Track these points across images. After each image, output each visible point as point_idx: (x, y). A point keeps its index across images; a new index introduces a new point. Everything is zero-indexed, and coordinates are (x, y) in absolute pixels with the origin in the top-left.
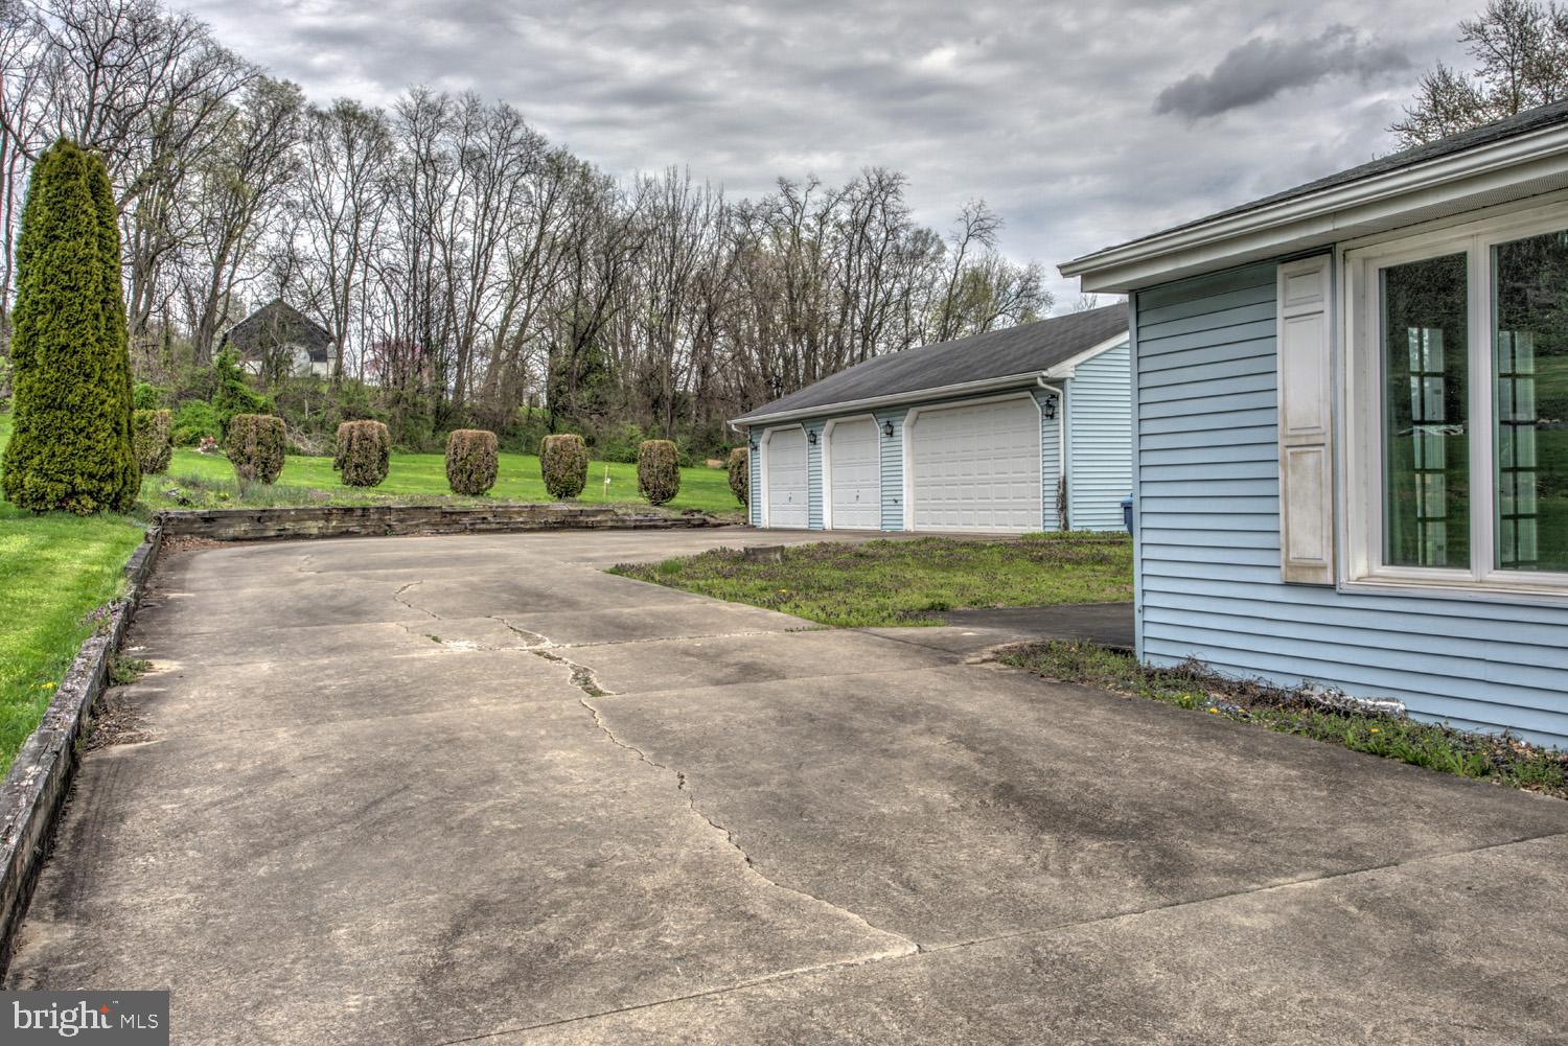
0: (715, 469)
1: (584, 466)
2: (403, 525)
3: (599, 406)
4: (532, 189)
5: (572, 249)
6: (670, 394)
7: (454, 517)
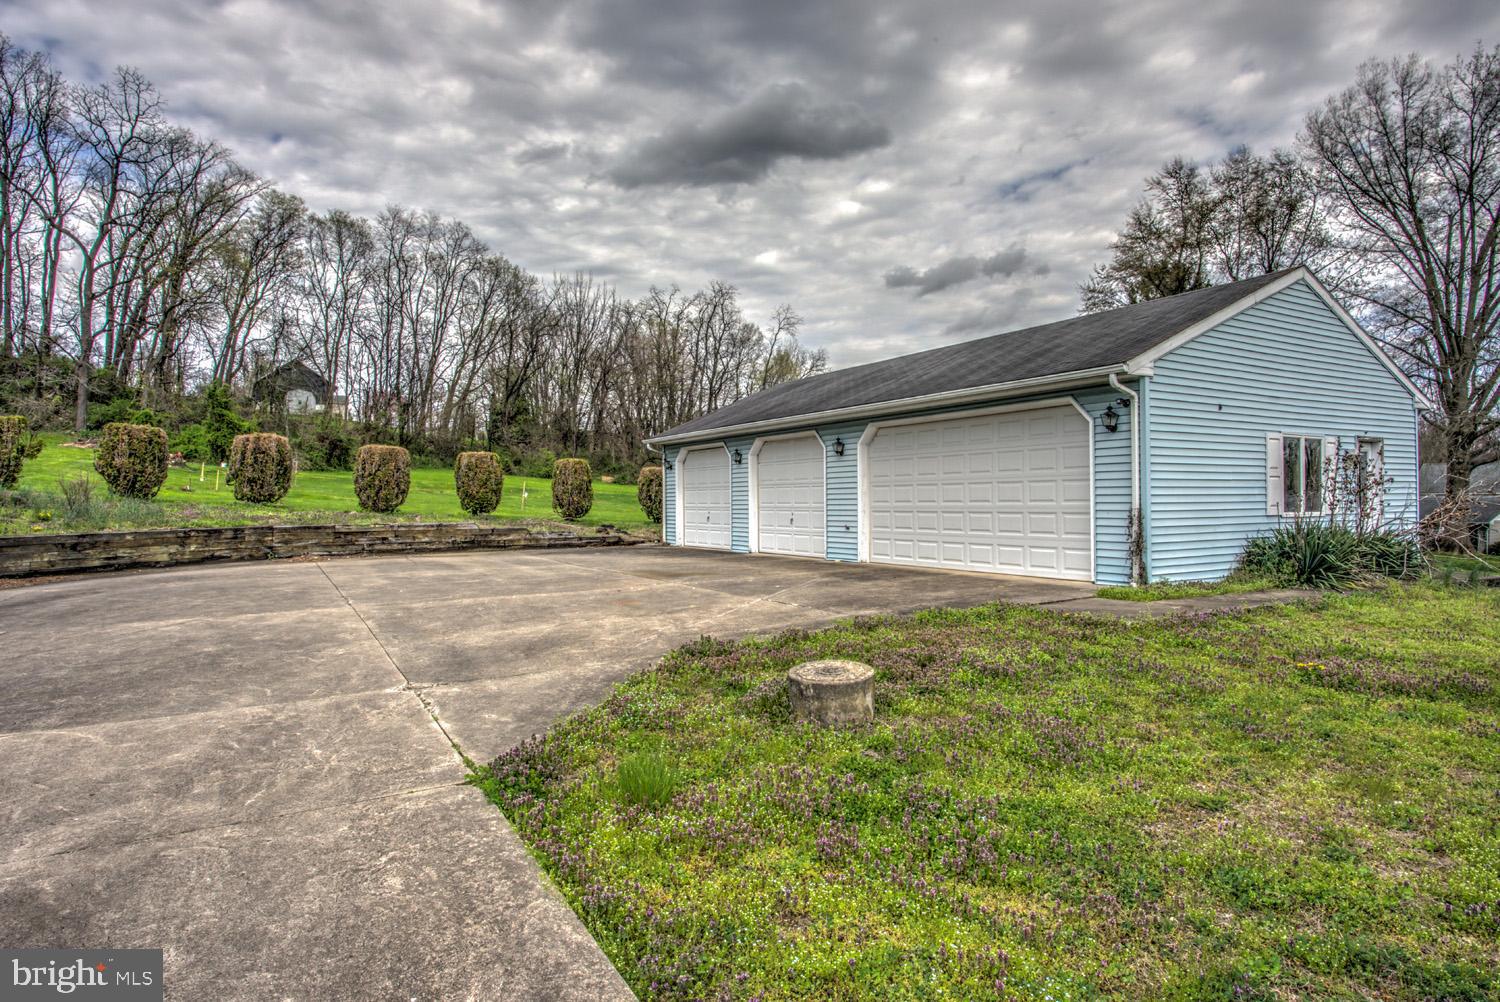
0: (607, 483)
1: (499, 483)
2: (289, 547)
3: (525, 438)
4: (478, 283)
5: (507, 329)
6: (576, 431)
7: (349, 537)
